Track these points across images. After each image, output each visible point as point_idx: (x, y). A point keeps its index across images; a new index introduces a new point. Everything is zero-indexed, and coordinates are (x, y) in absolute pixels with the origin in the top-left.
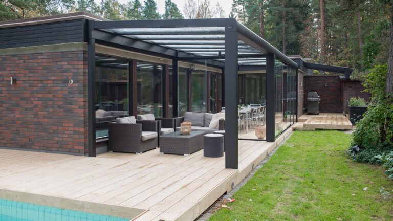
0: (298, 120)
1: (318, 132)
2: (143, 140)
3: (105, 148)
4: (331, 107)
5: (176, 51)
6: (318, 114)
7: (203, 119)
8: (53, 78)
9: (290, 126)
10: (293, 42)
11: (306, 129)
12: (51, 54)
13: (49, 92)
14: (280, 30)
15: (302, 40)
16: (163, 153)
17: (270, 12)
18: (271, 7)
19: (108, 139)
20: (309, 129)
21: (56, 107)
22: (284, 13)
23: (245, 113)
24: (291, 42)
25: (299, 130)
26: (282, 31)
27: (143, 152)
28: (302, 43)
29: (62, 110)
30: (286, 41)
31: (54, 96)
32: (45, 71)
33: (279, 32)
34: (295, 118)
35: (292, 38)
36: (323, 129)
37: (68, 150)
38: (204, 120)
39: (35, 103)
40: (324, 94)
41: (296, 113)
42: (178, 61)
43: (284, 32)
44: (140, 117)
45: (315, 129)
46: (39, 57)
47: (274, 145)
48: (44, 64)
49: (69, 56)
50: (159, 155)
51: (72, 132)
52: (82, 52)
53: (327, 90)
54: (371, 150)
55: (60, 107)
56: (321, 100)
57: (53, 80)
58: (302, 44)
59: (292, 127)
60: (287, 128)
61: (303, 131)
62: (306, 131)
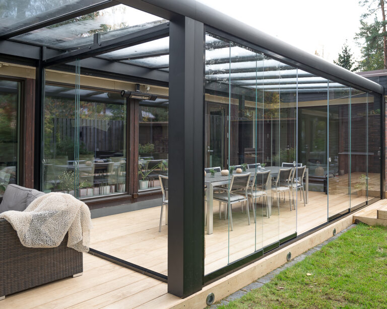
11: (381, 223)
25: (365, 225)
59: (350, 217)
60: (332, 220)
61: (374, 227)
62: (380, 226)
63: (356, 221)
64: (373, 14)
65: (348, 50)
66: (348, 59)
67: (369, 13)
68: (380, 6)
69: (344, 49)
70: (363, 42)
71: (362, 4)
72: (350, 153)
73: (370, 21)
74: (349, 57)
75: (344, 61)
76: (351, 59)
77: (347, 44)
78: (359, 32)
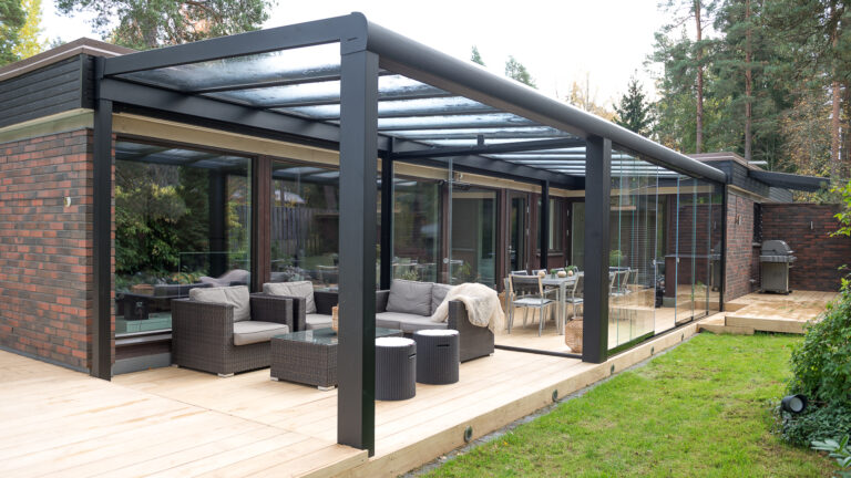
0: (726, 307)
1: (756, 340)
2: (237, 342)
3: (165, 356)
4: (824, 278)
5: (390, 138)
6: (786, 294)
7: (427, 297)
8: (45, 194)
9: (692, 320)
10: (768, 135)
11: (728, 330)
12: (41, 140)
13: (38, 227)
14: (739, 110)
15: (786, 130)
16: (276, 379)
17: (716, 71)
18: (719, 62)
19: (169, 337)
20: (740, 330)
21: (48, 259)
22: (748, 73)
23: (558, 286)
24: (762, 134)
25: (711, 333)
26: (744, 112)
27: (236, 374)
28: (787, 135)
29: (55, 266)
30: (753, 133)
31: (44, 234)
32: (32, 179)
33: (736, 113)
34: (717, 300)
35: (767, 125)
36: (772, 333)
37: (62, 358)
38: (431, 301)
39: (20, 248)
40: (809, 246)
41: (721, 289)
42: (394, 162)
43: (747, 114)
44: (267, 288)
45: (752, 332)
46: (28, 148)
47: (592, 372)
48: (34, 164)
49: (67, 142)
50: (267, 384)
51: (69, 318)
52: (85, 133)
53: (817, 237)
54: (839, 411)
55: (53, 260)
56: (796, 262)
57: (44, 199)
58: (785, 139)
59: (694, 325)
60: (679, 325)
61: (721, 334)
62: (729, 334)
63: (701, 330)
64: (681, 27)
65: (637, 87)
66: (637, 103)
67: (675, 24)
68: (694, 14)
69: (632, 85)
70: (659, 69)
71: (663, 8)
72: (694, 256)
73: (674, 38)
74: (639, 98)
75: (630, 107)
76: (643, 102)
77: (636, 78)
78: (652, 51)
